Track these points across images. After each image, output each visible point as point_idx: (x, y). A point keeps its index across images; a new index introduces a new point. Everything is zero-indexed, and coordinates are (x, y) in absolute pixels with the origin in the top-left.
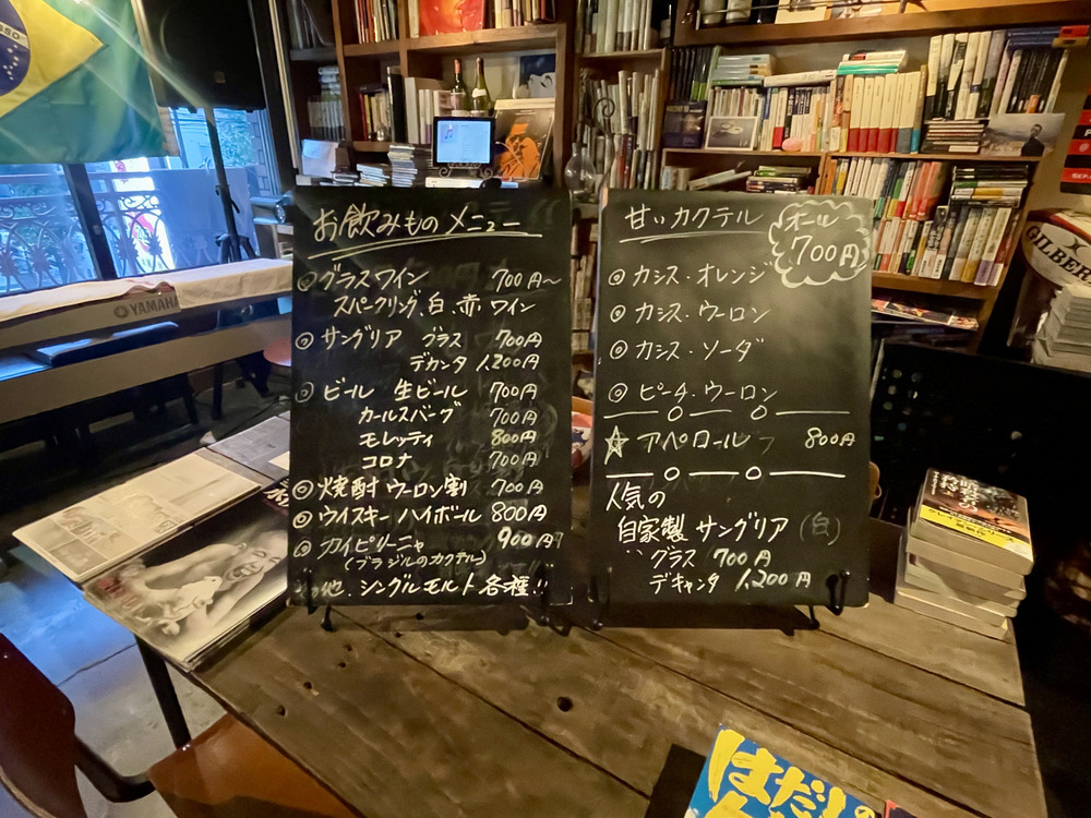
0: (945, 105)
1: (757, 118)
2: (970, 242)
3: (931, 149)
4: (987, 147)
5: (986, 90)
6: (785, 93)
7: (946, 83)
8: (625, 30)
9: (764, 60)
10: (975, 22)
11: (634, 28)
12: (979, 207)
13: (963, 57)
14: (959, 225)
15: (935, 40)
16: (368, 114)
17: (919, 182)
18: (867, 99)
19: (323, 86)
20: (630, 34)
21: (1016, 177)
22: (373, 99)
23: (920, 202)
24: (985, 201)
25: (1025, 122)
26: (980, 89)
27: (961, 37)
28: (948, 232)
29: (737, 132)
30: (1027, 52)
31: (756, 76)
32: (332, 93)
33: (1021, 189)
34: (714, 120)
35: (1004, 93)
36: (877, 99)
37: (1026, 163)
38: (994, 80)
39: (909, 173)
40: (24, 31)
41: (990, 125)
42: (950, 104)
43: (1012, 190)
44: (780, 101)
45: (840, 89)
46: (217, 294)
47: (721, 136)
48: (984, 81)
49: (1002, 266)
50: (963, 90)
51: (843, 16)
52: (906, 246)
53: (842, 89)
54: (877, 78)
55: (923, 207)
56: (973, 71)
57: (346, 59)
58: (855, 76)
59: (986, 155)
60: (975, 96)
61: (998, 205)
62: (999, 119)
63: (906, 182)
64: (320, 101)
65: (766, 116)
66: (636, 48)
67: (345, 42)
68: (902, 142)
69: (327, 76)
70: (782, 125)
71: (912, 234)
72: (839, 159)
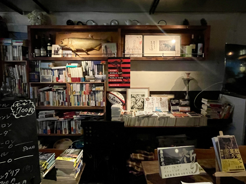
0: (87, 73)
1: (52, 76)
2: (98, 98)
3: (87, 81)
4: (96, 81)
5: (93, 71)
6: (57, 71)
7: (86, 70)
8: (16, 56)
9: (51, 64)
11: (18, 56)
12: (97, 91)
13: (88, 65)
14: (95, 95)
15: (82, 62)
17: (86, 87)
18: (73, 72)
20: (17, 57)
21: (101, 86)
23: (87, 91)
24: (98, 90)
25: (100, 76)
26: (92, 70)
27: (86, 62)
28: (94, 97)
29: (48, 78)
30: (97, 65)
31: (50, 67)
33: (103, 88)
34: (42, 76)
35: (96, 71)
36: (75, 72)
37: (102, 83)
38: (94, 69)
39: (84, 86)
41: (95, 77)
42: (88, 73)
43: (101, 88)
45: (67, 70)
47: (44, 79)
48: (92, 69)
49: (104, 102)
50: (89, 71)
51: (65, 57)
52: (87, 100)
53: (68, 70)
54: (74, 68)
55: (88, 92)
56: (90, 67)
58: (70, 68)
59: (96, 82)
60: (92, 72)
61: (100, 91)
62: (96, 76)
63: (84, 87)
65: (54, 75)
66: (19, 60)
68: (82, 80)
70: (58, 77)
71: (88, 98)
72: (70, 84)
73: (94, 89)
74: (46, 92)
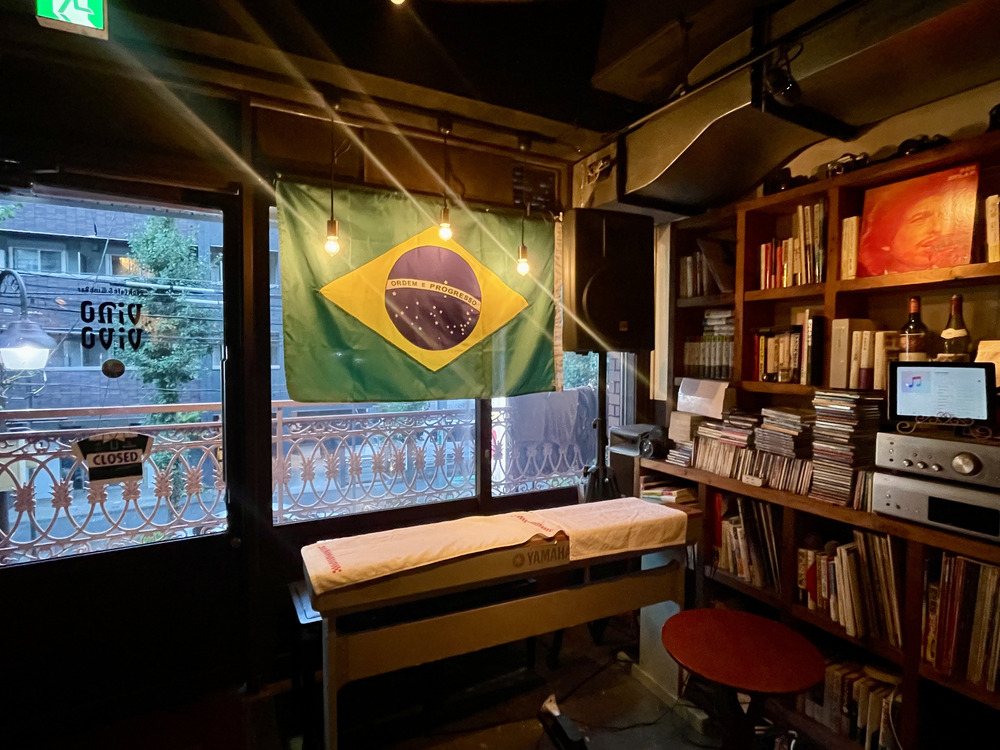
16: (762, 353)
19: (706, 329)
22: (771, 341)
32: (716, 334)
40: (480, 299)
46: (605, 547)
57: (746, 304)
64: (700, 341)
67: (747, 288)
69: (712, 319)
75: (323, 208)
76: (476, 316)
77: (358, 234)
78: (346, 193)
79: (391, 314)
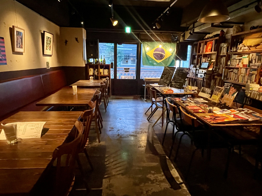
0: (251, 62)
3: (250, 67)
4: (254, 67)
5: (255, 60)
6: (238, 60)
9: (237, 56)
10: (254, 52)
12: (253, 74)
13: (253, 56)
14: (251, 77)
15: (250, 54)
20: (224, 53)
21: (257, 71)
25: (257, 64)
27: (253, 54)
30: (258, 56)
31: (236, 58)
34: (231, 63)
35: (257, 60)
37: (257, 69)
39: (248, 70)
40: (165, 54)
41: (255, 64)
44: (238, 61)
45: (242, 60)
47: (232, 65)
50: (253, 60)
51: (244, 51)
54: (246, 58)
56: (254, 58)
57: (198, 55)
58: (244, 58)
64: (195, 60)
65: (236, 63)
68: (247, 66)
70: (238, 64)
71: (247, 78)
72: (241, 68)
73: (251, 73)
74: (230, 72)
75: (147, 44)
76: (164, 56)
77: (151, 47)
78: (150, 42)
79: (154, 56)
